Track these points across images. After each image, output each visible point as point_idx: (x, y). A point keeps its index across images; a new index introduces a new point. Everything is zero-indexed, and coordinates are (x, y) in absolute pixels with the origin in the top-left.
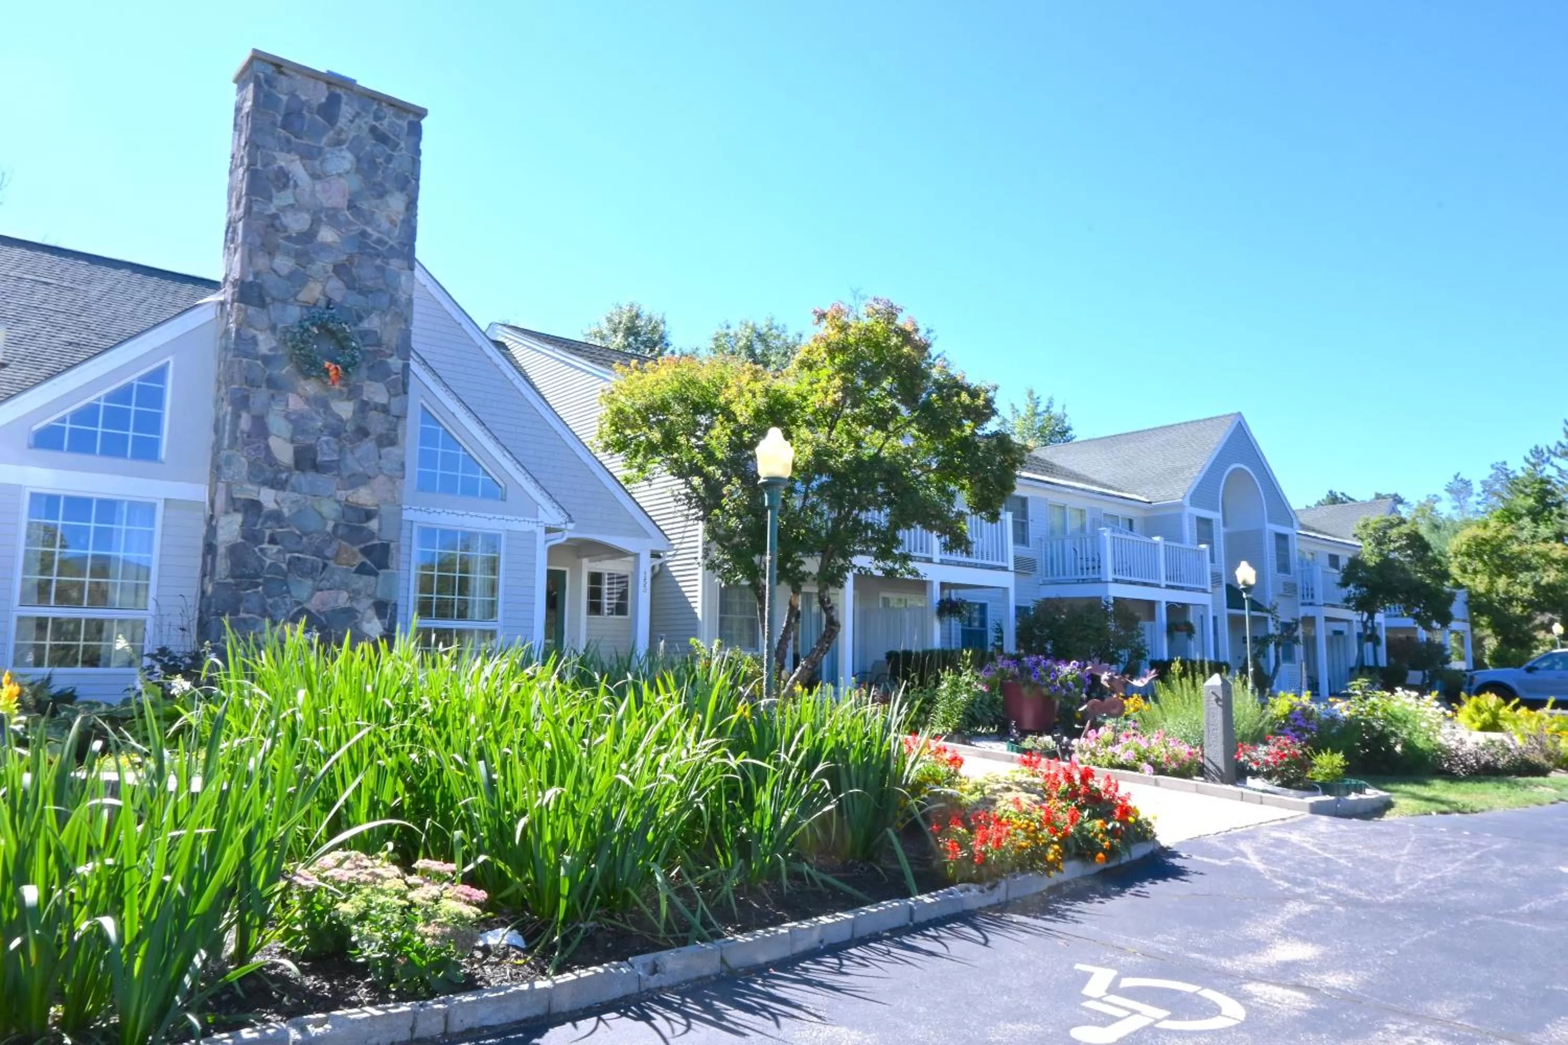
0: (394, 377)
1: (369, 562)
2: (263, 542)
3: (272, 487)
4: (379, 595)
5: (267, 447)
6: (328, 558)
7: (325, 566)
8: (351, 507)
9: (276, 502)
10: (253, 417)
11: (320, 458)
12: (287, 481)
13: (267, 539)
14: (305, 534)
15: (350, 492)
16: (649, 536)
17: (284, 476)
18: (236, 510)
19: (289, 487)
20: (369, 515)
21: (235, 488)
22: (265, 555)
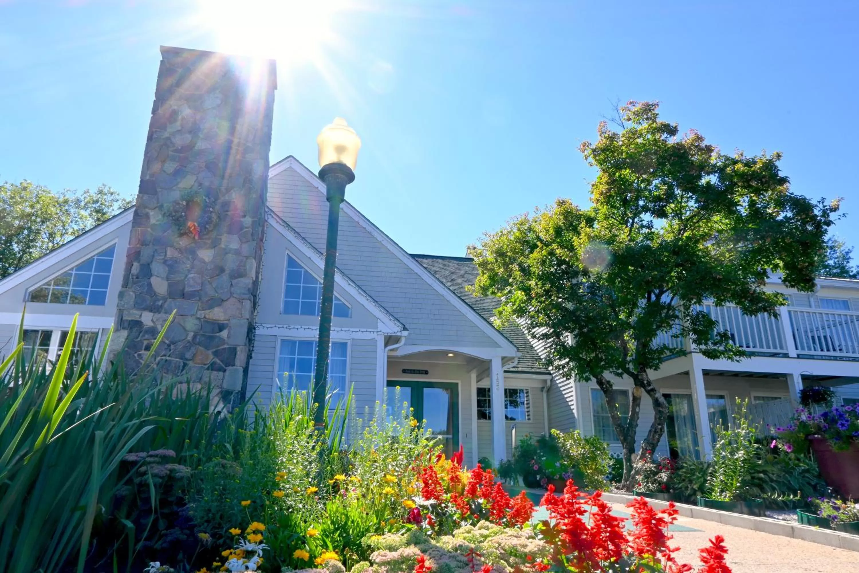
0: (245, 230)
1: (218, 361)
2: (141, 350)
3: (151, 311)
4: (225, 386)
5: (150, 285)
6: (187, 360)
7: (185, 365)
8: (207, 322)
9: (152, 320)
10: (141, 265)
11: (187, 289)
12: (161, 306)
13: (144, 348)
14: (173, 343)
15: (207, 311)
16: (498, 346)
17: (160, 303)
18: (124, 328)
19: (163, 310)
20: (221, 328)
21: (125, 312)
22: (141, 358)
